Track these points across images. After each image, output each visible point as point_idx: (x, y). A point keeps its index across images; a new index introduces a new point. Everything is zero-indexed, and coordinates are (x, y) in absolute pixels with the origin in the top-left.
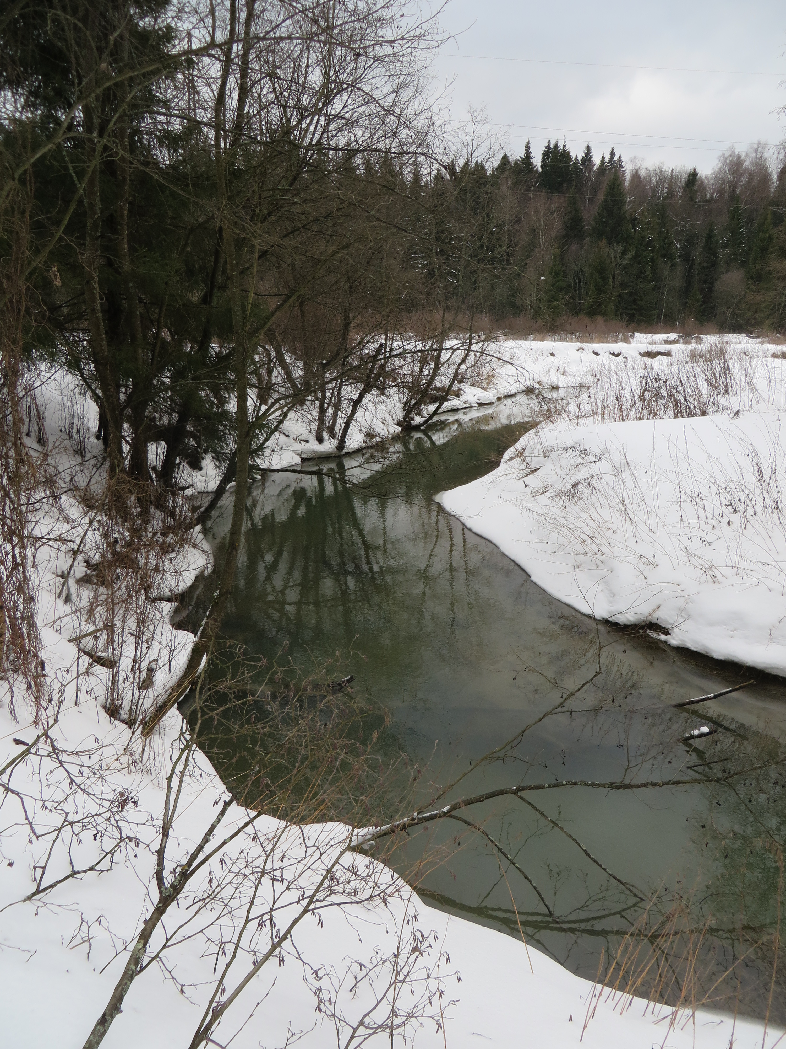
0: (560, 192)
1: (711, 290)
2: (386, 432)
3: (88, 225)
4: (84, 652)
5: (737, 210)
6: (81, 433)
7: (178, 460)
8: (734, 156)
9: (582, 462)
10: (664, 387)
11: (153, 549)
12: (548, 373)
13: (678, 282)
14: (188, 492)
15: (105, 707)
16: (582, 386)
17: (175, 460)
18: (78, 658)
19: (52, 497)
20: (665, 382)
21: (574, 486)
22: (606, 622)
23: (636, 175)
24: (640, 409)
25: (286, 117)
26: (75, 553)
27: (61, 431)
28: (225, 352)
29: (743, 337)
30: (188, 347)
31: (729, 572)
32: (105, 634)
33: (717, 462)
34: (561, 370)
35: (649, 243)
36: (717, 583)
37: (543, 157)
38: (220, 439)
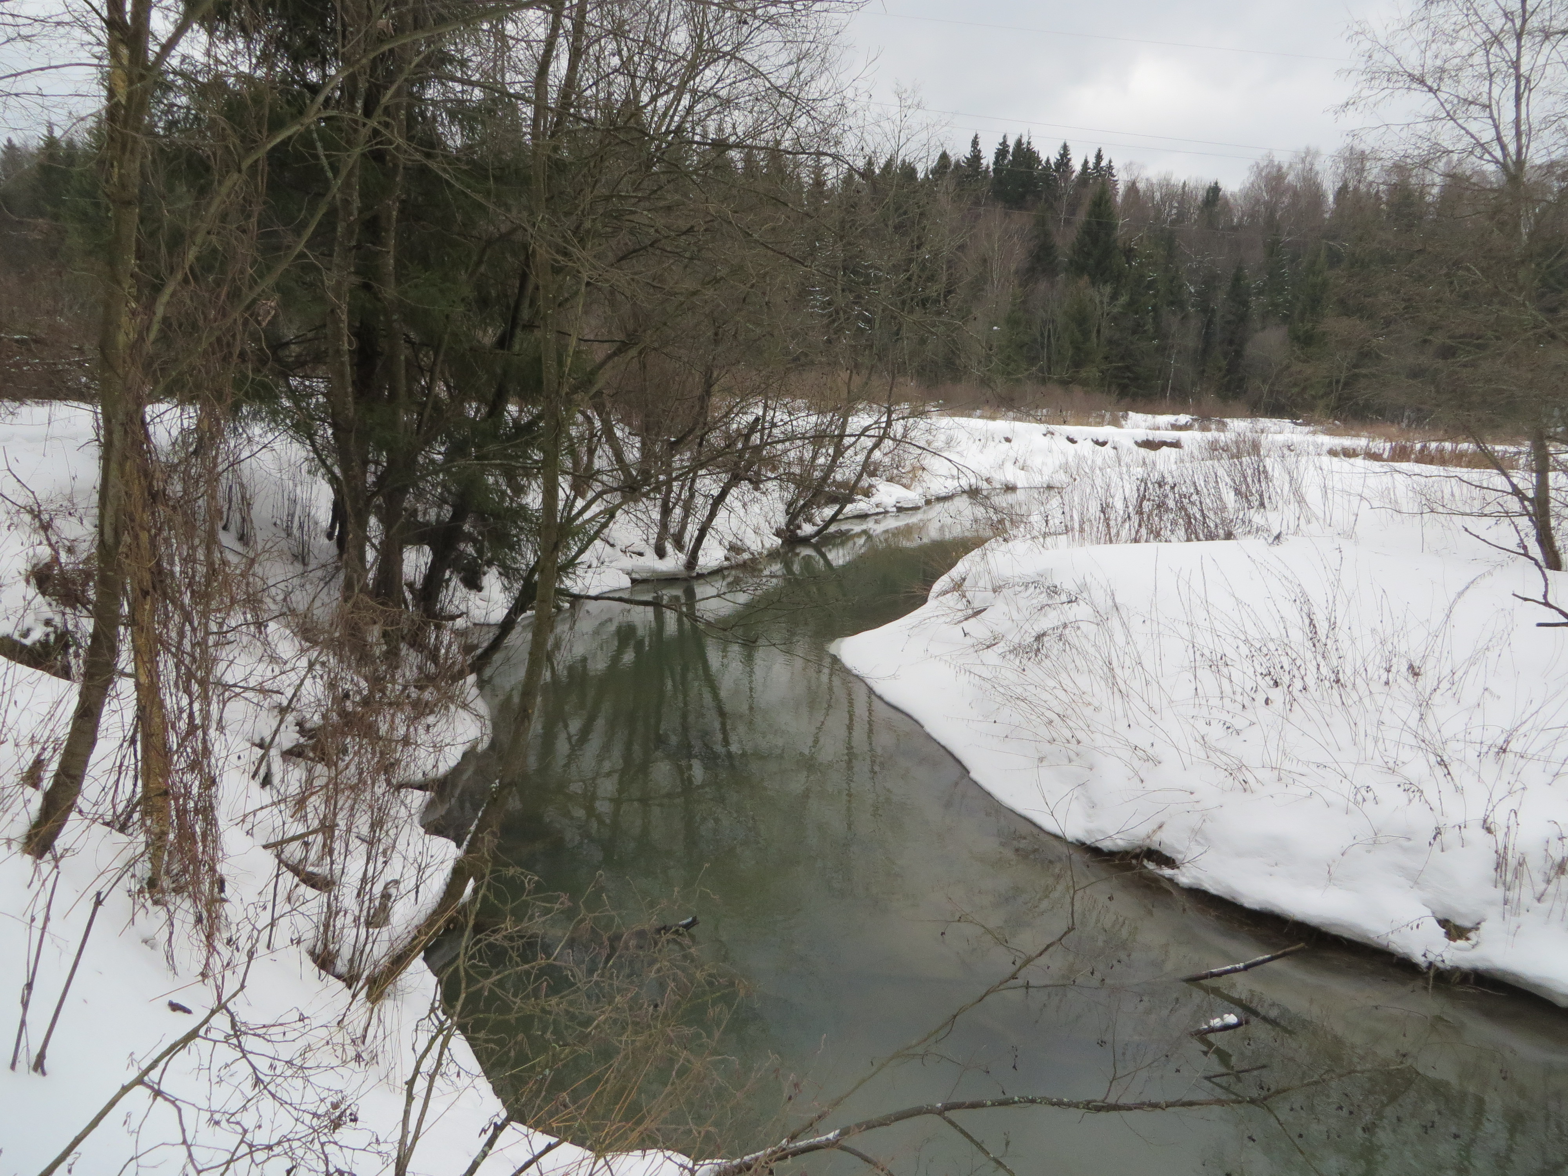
0: (1020, 208)
1: (1239, 354)
2: (760, 546)
3: (339, 229)
4: (287, 866)
5: (1276, 243)
6: (306, 529)
7: (447, 574)
8: (1273, 166)
9: (1050, 602)
10: (1171, 495)
11: (402, 710)
12: (1001, 466)
13: (1192, 341)
14: (460, 623)
15: (312, 953)
16: (1050, 488)
17: (444, 575)
18: (277, 876)
19: (254, 623)
20: (1173, 488)
21: (1039, 638)
22: (1084, 847)
23: (1132, 188)
24: (1136, 525)
25: (634, 89)
26: (283, 711)
27: (275, 524)
28: (525, 419)
29: (1286, 424)
30: (471, 409)
31: (1265, 775)
32: (320, 838)
33: (1249, 610)
34: (1021, 462)
35: (1151, 285)
36: (1249, 792)
37: (997, 158)
38: (512, 548)
